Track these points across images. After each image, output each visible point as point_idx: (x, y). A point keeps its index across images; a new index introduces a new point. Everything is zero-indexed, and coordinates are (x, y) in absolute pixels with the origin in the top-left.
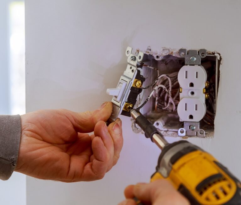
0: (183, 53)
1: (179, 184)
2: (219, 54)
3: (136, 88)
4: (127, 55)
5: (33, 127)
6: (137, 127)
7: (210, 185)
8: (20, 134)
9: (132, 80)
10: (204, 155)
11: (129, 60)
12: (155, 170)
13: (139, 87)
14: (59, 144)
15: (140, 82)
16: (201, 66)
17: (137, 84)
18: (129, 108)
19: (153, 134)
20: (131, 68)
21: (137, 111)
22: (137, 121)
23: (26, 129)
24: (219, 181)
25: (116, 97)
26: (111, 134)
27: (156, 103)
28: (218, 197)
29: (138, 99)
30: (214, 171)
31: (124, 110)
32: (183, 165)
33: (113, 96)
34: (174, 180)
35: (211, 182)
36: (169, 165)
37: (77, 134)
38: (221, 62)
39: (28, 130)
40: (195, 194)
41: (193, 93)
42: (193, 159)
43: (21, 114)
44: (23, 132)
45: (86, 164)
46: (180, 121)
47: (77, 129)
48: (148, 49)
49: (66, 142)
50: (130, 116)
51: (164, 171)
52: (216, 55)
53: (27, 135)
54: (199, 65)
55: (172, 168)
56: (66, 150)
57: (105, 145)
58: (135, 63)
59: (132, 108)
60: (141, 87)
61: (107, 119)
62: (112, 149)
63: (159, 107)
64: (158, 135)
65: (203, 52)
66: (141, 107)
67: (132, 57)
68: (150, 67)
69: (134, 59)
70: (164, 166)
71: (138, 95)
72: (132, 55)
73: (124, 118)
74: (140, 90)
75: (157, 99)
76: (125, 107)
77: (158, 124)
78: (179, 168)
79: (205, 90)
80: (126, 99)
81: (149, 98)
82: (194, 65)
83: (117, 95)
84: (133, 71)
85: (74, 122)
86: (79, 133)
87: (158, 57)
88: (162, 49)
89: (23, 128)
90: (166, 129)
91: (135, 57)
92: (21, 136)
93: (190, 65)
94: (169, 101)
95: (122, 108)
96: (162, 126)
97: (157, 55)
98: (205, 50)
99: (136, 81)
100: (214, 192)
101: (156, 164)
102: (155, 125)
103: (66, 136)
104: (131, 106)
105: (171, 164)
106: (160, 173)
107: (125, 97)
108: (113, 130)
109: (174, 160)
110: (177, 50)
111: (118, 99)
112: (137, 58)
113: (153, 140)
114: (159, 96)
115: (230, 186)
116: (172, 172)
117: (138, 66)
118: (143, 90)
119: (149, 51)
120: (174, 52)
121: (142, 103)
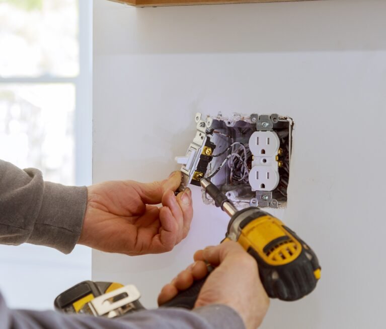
0: (255, 119)
1: (247, 247)
2: (292, 119)
3: (206, 156)
4: (197, 122)
5: (98, 198)
6: (208, 198)
7: (277, 246)
8: (85, 205)
9: (201, 147)
10: (272, 220)
11: (198, 127)
12: (224, 237)
13: (209, 154)
14: (125, 216)
15: (210, 150)
16: (274, 132)
17: (207, 151)
18: (199, 177)
19: (223, 203)
20: (200, 134)
21: (208, 180)
22: (207, 191)
23: (92, 200)
24: (286, 242)
25: (185, 165)
26: (179, 204)
27: (231, 174)
28: (284, 257)
29: (208, 167)
30: (281, 233)
31: (194, 179)
32: (252, 229)
33: (181, 164)
34: (242, 244)
35: (278, 243)
36: (239, 230)
37: (145, 206)
38: (294, 127)
39: (94, 201)
40: (263, 255)
41: (265, 161)
42: (261, 224)
43: (87, 186)
44: (89, 203)
45: (154, 236)
46: (252, 190)
47: (145, 201)
48: (219, 115)
49: (134, 215)
50: (200, 186)
51: (233, 236)
52: (288, 120)
53: (93, 207)
54: (271, 131)
55: (241, 232)
56: (134, 223)
57: (173, 215)
58: (204, 130)
59: (202, 177)
60: (211, 154)
61: (176, 188)
62: (181, 220)
63: (234, 179)
64: (228, 203)
65: (274, 117)
66: (212, 176)
67: (201, 123)
68: (223, 134)
69: (203, 125)
70: (234, 231)
71: (209, 164)
72: (202, 121)
73: (194, 188)
74: (210, 158)
75: (232, 169)
76: (195, 176)
77: (230, 195)
78: (248, 232)
79: (277, 157)
80: (195, 167)
81: (221, 166)
82: (266, 131)
83: (185, 163)
84: (202, 138)
85: (141, 193)
86: (147, 205)
87: (229, 123)
88: (233, 115)
89: (89, 199)
90: (238, 200)
91: (204, 123)
92: (86, 208)
93: (262, 131)
94: (245, 172)
95: (192, 177)
96: (234, 197)
97: (228, 121)
98: (276, 115)
99: (206, 149)
100: (280, 253)
101: (226, 231)
102: (227, 194)
103: (133, 208)
104: (200, 175)
105: (240, 229)
106: (230, 239)
107: (194, 165)
108: (182, 200)
109: (243, 225)
110: (249, 115)
111: (187, 167)
112: (206, 124)
113: (223, 209)
114: (235, 167)
115: (296, 248)
116: (241, 236)
117: (207, 133)
118: (214, 158)
119: (220, 117)
120: (245, 117)
121: (213, 173)
